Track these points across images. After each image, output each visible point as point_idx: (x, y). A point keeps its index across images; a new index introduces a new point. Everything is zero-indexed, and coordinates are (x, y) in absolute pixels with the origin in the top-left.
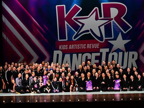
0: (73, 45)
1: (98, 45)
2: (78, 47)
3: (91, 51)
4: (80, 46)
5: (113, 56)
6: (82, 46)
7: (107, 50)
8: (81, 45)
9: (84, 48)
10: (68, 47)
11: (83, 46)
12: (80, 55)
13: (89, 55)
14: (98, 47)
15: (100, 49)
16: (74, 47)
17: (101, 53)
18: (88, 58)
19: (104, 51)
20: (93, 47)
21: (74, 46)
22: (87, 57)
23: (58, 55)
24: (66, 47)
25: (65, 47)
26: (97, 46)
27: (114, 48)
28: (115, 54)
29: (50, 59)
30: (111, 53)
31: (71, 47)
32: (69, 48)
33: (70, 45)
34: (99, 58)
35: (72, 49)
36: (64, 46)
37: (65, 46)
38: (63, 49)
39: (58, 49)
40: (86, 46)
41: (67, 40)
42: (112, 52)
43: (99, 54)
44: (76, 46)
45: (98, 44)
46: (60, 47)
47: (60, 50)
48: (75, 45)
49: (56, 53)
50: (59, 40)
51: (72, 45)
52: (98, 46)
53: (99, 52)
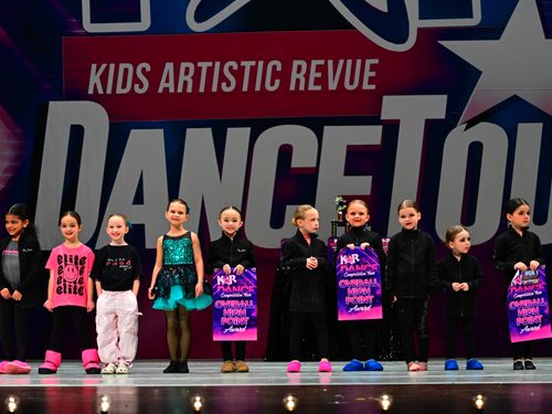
0: (191, 66)
1: (373, 67)
2: (222, 78)
3: (318, 112)
4: (239, 74)
5: (475, 151)
6: (254, 70)
7: (436, 105)
8: (248, 64)
9: (269, 88)
10: (154, 77)
11: (263, 75)
12: (237, 137)
13: (299, 138)
14: (366, 86)
15: (386, 99)
16: (196, 78)
17: (391, 129)
18: (297, 162)
19: (413, 112)
20: (333, 85)
21: (198, 71)
22: (285, 152)
23: (77, 133)
24: (136, 80)
25: (129, 78)
26: (358, 75)
27: (486, 93)
28: (491, 136)
29: (17, 158)
30: (460, 127)
31: (178, 78)
32: (163, 85)
33: (169, 67)
34: (373, 163)
35: (180, 90)
36: (122, 66)
37: (130, 67)
38: (120, 91)
39: (78, 93)
40: (284, 75)
41: (144, 24)
42: (471, 123)
43: (371, 135)
44: (210, 71)
45: (369, 62)
46: (95, 79)
47: (96, 98)
48: (204, 65)
49: (61, 115)
50: (89, 27)
51: (184, 65)
52: (368, 74)
53: (374, 119)
